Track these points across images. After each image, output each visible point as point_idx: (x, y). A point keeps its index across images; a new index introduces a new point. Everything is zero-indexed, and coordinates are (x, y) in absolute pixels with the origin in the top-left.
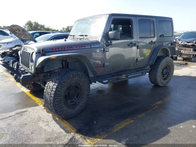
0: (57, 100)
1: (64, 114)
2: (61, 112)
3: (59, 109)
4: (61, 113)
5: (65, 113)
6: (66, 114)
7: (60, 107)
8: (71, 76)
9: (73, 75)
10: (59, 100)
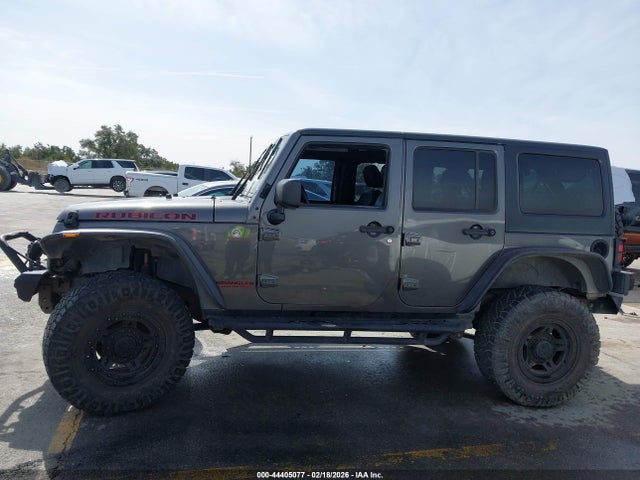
0: (60, 348)
1: (79, 397)
2: (68, 386)
3: (63, 376)
4: (68, 389)
5: (82, 394)
6: (85, 396)
7: (66, 371)
8: (119, 291)
9: (128, 289)
10: (66, 349)
